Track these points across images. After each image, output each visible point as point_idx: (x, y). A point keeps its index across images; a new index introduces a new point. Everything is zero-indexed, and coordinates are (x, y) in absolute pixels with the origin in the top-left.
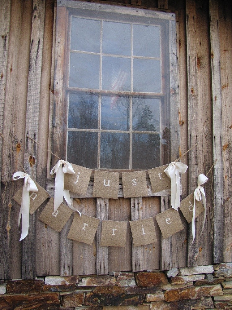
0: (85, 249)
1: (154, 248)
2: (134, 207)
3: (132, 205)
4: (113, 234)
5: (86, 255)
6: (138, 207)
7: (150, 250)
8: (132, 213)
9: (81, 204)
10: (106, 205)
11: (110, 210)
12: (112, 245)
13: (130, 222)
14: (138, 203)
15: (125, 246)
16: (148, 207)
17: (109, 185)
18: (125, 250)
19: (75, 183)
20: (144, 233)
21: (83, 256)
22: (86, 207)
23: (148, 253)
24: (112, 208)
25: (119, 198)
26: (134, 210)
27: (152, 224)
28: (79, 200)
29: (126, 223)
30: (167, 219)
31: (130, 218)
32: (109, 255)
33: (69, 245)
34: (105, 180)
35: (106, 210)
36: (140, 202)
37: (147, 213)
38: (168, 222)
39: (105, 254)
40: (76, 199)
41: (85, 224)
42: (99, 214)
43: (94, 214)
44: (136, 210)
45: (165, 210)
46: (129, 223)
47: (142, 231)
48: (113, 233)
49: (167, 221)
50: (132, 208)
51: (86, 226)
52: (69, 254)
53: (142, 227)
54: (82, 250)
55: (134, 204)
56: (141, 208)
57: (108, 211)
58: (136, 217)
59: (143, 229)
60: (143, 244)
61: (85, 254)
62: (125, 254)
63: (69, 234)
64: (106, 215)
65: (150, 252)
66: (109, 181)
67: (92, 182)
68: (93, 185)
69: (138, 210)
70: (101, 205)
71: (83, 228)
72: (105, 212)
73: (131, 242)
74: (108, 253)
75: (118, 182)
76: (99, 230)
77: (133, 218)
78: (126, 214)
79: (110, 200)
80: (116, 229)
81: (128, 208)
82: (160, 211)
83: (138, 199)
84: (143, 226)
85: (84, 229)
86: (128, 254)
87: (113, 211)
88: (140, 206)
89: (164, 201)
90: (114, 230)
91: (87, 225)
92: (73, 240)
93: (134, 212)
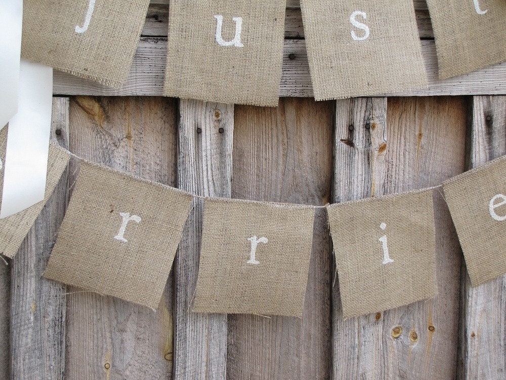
0: (122, 331)
1: (432, 329)
2: (350, 143)
3: (341, 133)
4: (253, 261)
5: (128, 357)
6: (368, 142)
7: (415, 338)
8: (337, 171)
9: (105, 125)
10: (221, 131)
11: (239, 155)
12: (245, 309)
13: (329, 207)
14: (368, 127)
15: (300, 314)
16: (410, 146)
17: (237, 42)
18: (302, 337)
19: (78, 30)
20: (387, 260)
21: (113, 358)
22: (129, 137)
23: (405, 349)
24: (249, 147)
25: (283, 100)
26: (350, 157)
27: (426, 218)
28: (96, 108)
29: (309, 211)
30: (496, 202)
31: (328, 193)
32: (232, 356)
33: (51, 309)
34: (220, 19)
35: (222, 154)
36: (376, 121)
37: (405, 173)
38: (499, 211)
39: (214, 351)
40: (86, 103)
41: (126, 218)
42: (192, 171)
43: (166, 171)
44: (359, 159)
45: (491, 157)
46: (325, 211)
47: (379, 252)
48: (253, 254)
49: (492, 207)
50: (341, 147)
51: (131, 223)
52: (52, 352)
53: (382, 233)
54: (108, 335)
55: (351, 129)
56: (382, 148)
57: (229, 161)
58: (358, 188)
59: (384, 239)
60: (381, 309)
61: (123, 350)
62: (303, 355)
63: (55, 259)
64: (223, 177)
65: (416, 346)
66: (239, 21)
67: (157, 25)
68: (164, 38)
69: (368, 157)
70: (199, 131)
71: (117, 233)
72: (216, 162)
73: (331, 299)
74: (224, 350)
75: (280, 30)
76: (191, 241)
77: (341, 191)
78: (311, 177)
79: (240, 110)
80: (264, 240)
81: (320, 147)
82: (466, 164)
83: (370, 109)
84: (383, 226)
85: (120, 236)
86: (316, 351)
87: (251, 162)
88: (377, 141)
89: (489, 121)
90: (254, 242)
91: (137, 219)
92: (68, 288)
93: (350, 164)
